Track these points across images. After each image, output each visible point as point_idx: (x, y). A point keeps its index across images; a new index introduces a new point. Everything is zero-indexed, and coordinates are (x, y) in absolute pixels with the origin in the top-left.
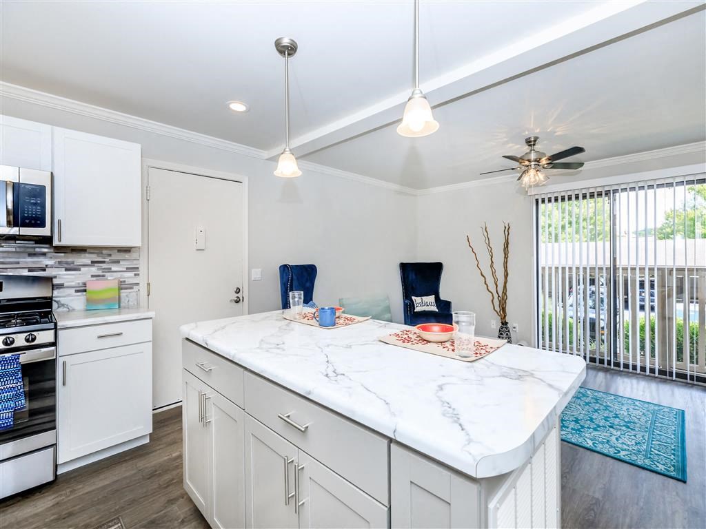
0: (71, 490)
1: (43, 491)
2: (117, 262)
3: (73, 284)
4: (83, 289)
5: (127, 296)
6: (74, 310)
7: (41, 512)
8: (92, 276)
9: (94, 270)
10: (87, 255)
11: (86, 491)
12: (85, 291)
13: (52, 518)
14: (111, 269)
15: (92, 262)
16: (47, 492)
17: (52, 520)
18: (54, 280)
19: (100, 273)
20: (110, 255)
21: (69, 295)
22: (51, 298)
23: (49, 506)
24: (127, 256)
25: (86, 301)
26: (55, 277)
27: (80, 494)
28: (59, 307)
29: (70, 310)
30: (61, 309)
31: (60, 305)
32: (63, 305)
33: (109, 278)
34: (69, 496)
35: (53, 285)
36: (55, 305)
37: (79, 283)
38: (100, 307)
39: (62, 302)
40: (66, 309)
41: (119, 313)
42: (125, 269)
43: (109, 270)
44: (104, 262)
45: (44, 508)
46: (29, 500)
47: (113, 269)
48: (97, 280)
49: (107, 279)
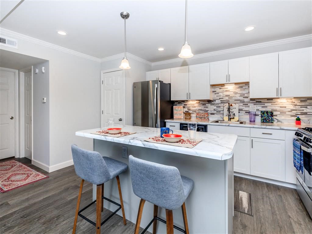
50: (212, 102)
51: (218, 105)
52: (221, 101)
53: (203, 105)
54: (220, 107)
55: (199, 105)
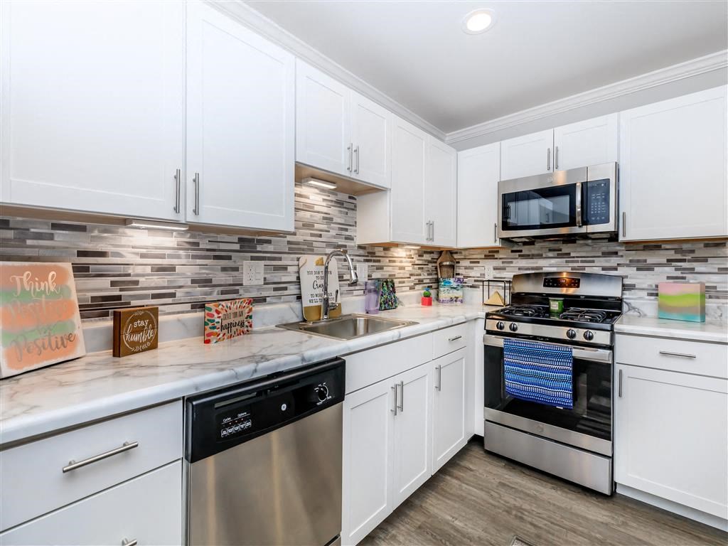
0: (624, 521)
1: (600, 500)
2: (705, 260)
3: (645, 286)
4: (654, 294)
5: (718, 307)
6: (645, 315)
7: (591, 520)
8: (669, 278)
9: (670, 271)
10: (662, 252)
11: (637, 536)
12: (657, 295)
13: (598, 536)
14: (693, 269)
15: (668, 261)
16: (602, 503)
17: (596, 538)
18: (624, 280)
19: (678, 274)
20: (693, 251)
21: (641, 298)
22: (621, 300)
23: (600, 520)
24: (720, 251)
25: (657, 307)
26: (627, 277)
27: (632, 534)
28: (629, 310)
29: (642, 315)
30: (631, 313)
31: (631, 308)
32: (634, 308)
33: (691, 281)
34: (619, 526)
35: (623, 285)
36: (625, 307)
37: (651, 286)
38: (674, 316)
39: (633, 305)
40: (636, 314)
41: (703, 330)
42: (716, 271)
43: (692, 270)
44: (684, 261)
45: (594, 518)
46: (585, 497)
47: (697, 269)
48: (674, 282)
49: (688, 282)
50: (259, 248)
51: (280, 259)
52: (289, 243)
53: (216, 257)
54: (285, 268)
55: (194, 257)
